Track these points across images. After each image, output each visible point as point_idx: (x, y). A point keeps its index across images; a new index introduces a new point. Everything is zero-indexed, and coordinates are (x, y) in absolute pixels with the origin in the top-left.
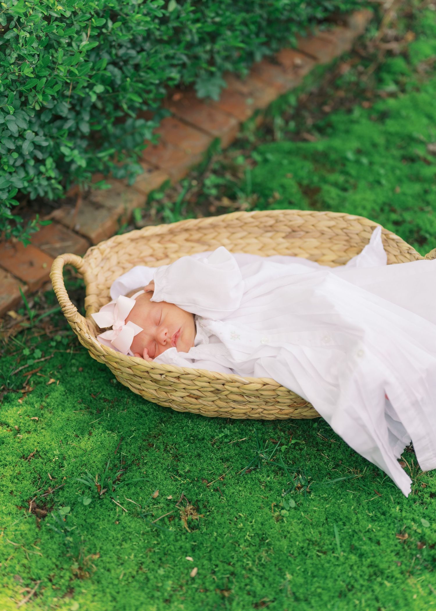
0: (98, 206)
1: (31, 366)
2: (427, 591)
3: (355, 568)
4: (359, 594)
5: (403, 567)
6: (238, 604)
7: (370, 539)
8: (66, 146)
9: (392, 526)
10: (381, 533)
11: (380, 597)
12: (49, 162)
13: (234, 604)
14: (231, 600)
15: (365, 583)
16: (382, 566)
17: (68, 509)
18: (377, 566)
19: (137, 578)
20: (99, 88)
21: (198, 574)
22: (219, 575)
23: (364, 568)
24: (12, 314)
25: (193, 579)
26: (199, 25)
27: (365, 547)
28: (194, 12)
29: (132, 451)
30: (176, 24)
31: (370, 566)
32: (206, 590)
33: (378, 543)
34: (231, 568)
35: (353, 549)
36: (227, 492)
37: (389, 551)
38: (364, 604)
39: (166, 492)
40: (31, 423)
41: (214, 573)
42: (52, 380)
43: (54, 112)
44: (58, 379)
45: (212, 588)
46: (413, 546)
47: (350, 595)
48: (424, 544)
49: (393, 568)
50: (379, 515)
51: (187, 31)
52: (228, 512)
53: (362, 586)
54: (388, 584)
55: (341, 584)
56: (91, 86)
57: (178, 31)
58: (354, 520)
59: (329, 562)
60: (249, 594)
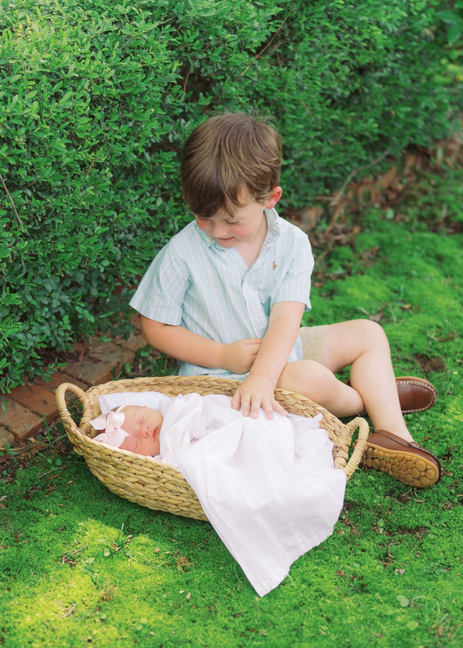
0: (96, 361)
1: (52, 472)
2: (357, 605)
3: (305, 592)
4: (308, 608)
5: (340, 591)
6: (221, 615)
7: (316, 575)
8: (79, 306)
9: (332, 568)
10: (324, 571)
11: (323, 609)
12: (66, 319)
13: (219, 614)
14: (216, 612)
15: (313, 601)
16: (324, 590)
17: (93, 559)
18: (321, 591)
19: (147, 600)
20: (106, 263)
21: (191, 597)
22: (207, 598)
23: (312, 592)
24: (32, 439)
25: (188, 601)
26: (179, 217)
27: (313, 580)
28: (176, 207)
29: (138, 524)
30: (162, 216)
31: (316, 591)
32: (197, 607)
33: (322, 577)
34: (215, 594)
35: (304, 581)
36: (210, 549)
37: (330, 582)
38: (311, 612)
39: (165, 550)
40: (58, 508)
41: (203, 596)
42: (71, 482)
43: (73, 280)
44: (75, 481)
45: (202, 605)
46: (348, 579)
47: (302, 608)
48: (355, 577)
49: (333, 592)
50: (323, 561)
51: (170, 221)
52: (212, 561)
53: (310, 603)
54: (329, 601)
55: (295, 601)
56: (99, 261)
57: (163, 222)
58: (305, 564)
59: (286, 590)
60: (229, 609)
